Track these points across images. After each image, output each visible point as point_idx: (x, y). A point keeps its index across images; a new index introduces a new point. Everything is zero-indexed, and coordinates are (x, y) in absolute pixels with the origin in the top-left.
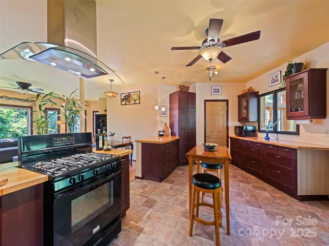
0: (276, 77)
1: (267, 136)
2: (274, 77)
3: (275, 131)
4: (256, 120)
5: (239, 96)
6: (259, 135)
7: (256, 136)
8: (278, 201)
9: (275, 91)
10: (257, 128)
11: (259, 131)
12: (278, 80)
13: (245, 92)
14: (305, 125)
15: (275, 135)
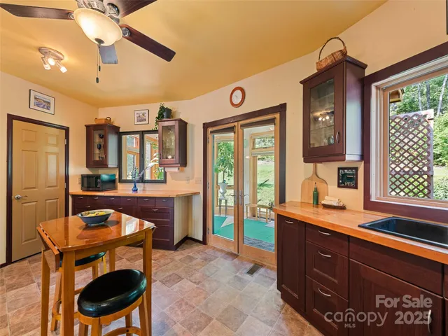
0: (143, 115)
1: (135, 186)
2: (141, 115)
3: (142, 180)
4: (116, 166)
5: (87, 127)
6: (120, 186)
7: (115, 188)
8: (162, 261)
9: (143, 132)
10: (117, 177)
11: (119, 182)
12: (145, 120)
13: (98, 122)
14: (171, 173)
15: (142, 184)
